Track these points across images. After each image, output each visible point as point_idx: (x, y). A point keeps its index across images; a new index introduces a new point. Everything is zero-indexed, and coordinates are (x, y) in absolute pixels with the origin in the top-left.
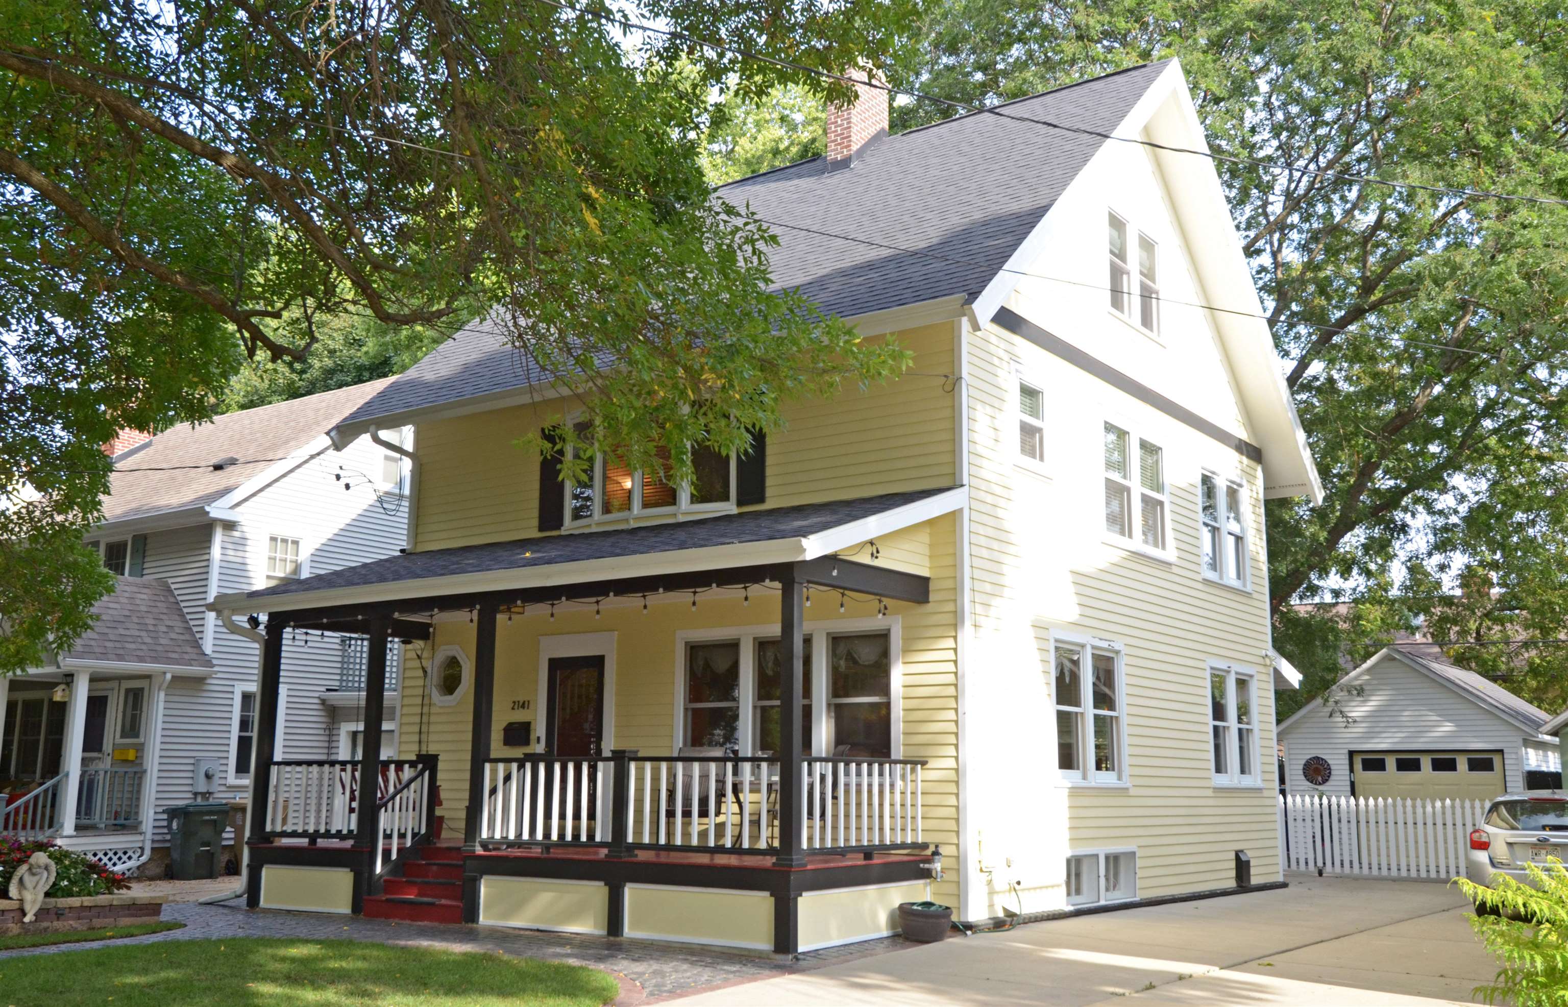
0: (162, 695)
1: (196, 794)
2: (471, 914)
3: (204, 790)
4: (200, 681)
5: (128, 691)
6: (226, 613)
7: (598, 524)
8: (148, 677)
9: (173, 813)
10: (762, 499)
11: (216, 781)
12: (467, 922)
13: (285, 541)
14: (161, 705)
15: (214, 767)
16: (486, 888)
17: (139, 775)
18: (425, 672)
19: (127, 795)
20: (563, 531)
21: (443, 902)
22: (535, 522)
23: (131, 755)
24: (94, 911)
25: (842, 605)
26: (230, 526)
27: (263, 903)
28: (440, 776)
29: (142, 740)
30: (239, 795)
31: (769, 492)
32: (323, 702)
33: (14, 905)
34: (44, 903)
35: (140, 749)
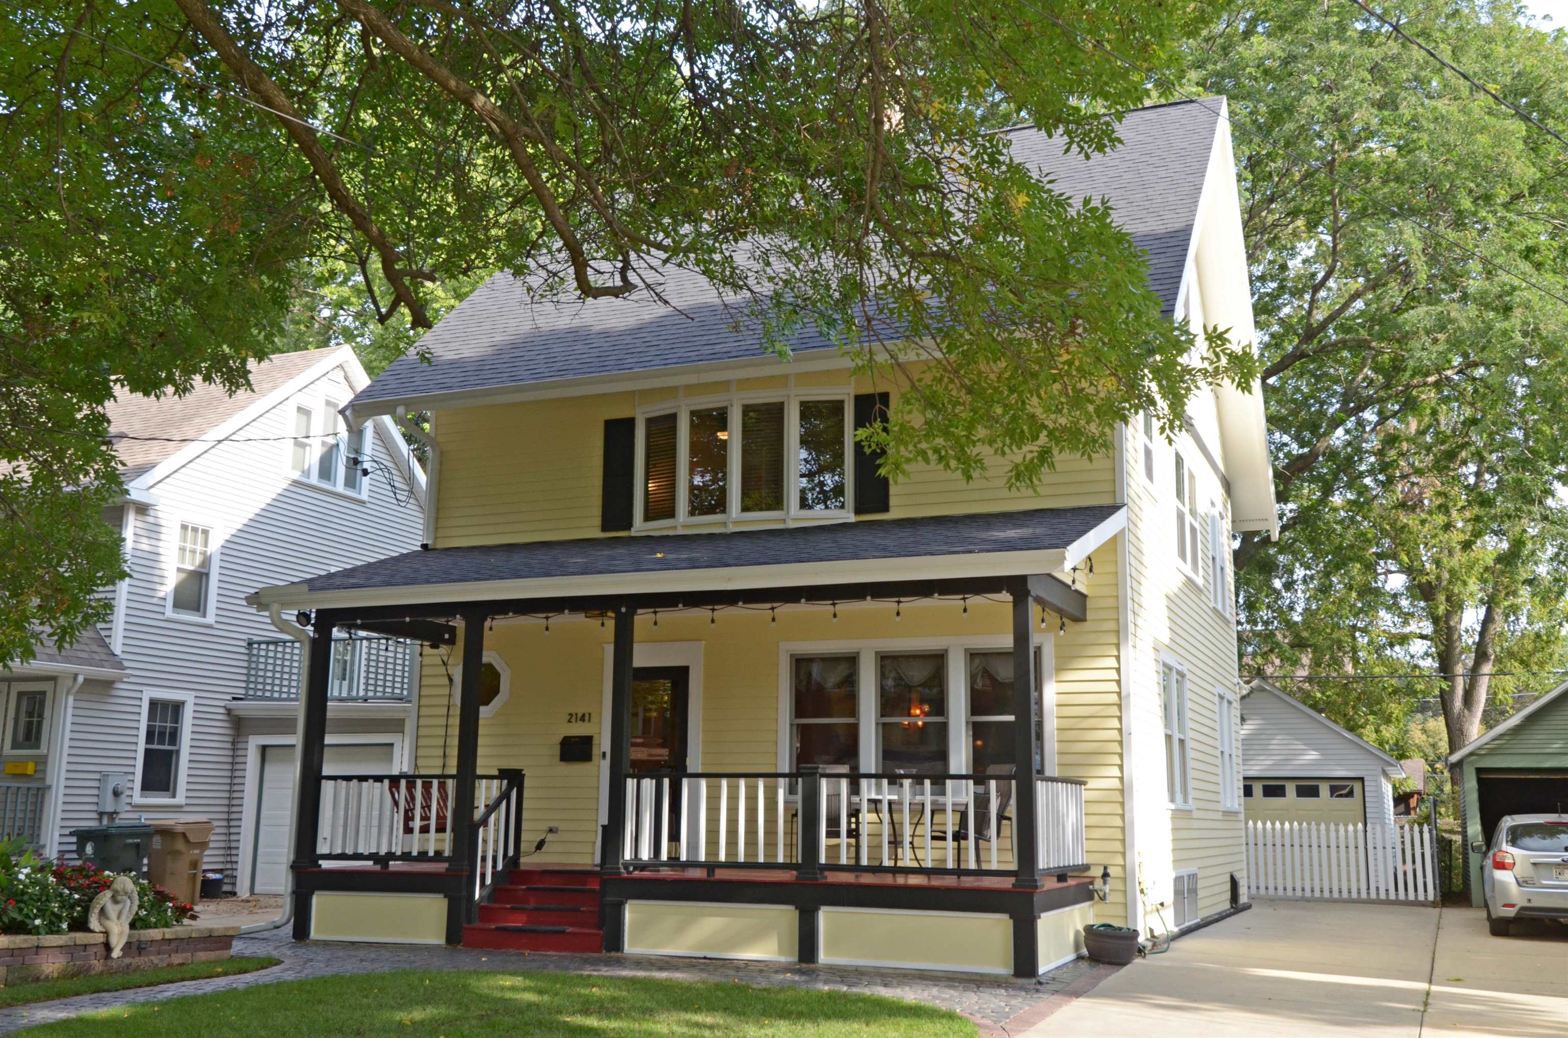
0: (71, 699)
1: (101, 814)
2: (614, 941)
3: (111, 810)
4: (108, 684)
5: (20, 695)
6: (275, 607)
7: (685, 526)
8: (53, 679)
9: (83, 836)
10: (885, 508)
11: (124, 799)
12: (609, 950)
13: (195, 530)
14: (70, 711)
15: (122, 783)
16: (632, 912)
17: (41, 793)
18: (451, 680)
19: (29, 815)
20: (633, 533)
21: (570, 930)
22: (597, 521)
23: (30, 769)
24: (173, 945)
25: (1043, 621)
26: (142, 509)
27: (313, 935)
29: (43, 750)
30: (144, 816)
31: (893, 501)
32: (229, 712)
35: (42, 762)
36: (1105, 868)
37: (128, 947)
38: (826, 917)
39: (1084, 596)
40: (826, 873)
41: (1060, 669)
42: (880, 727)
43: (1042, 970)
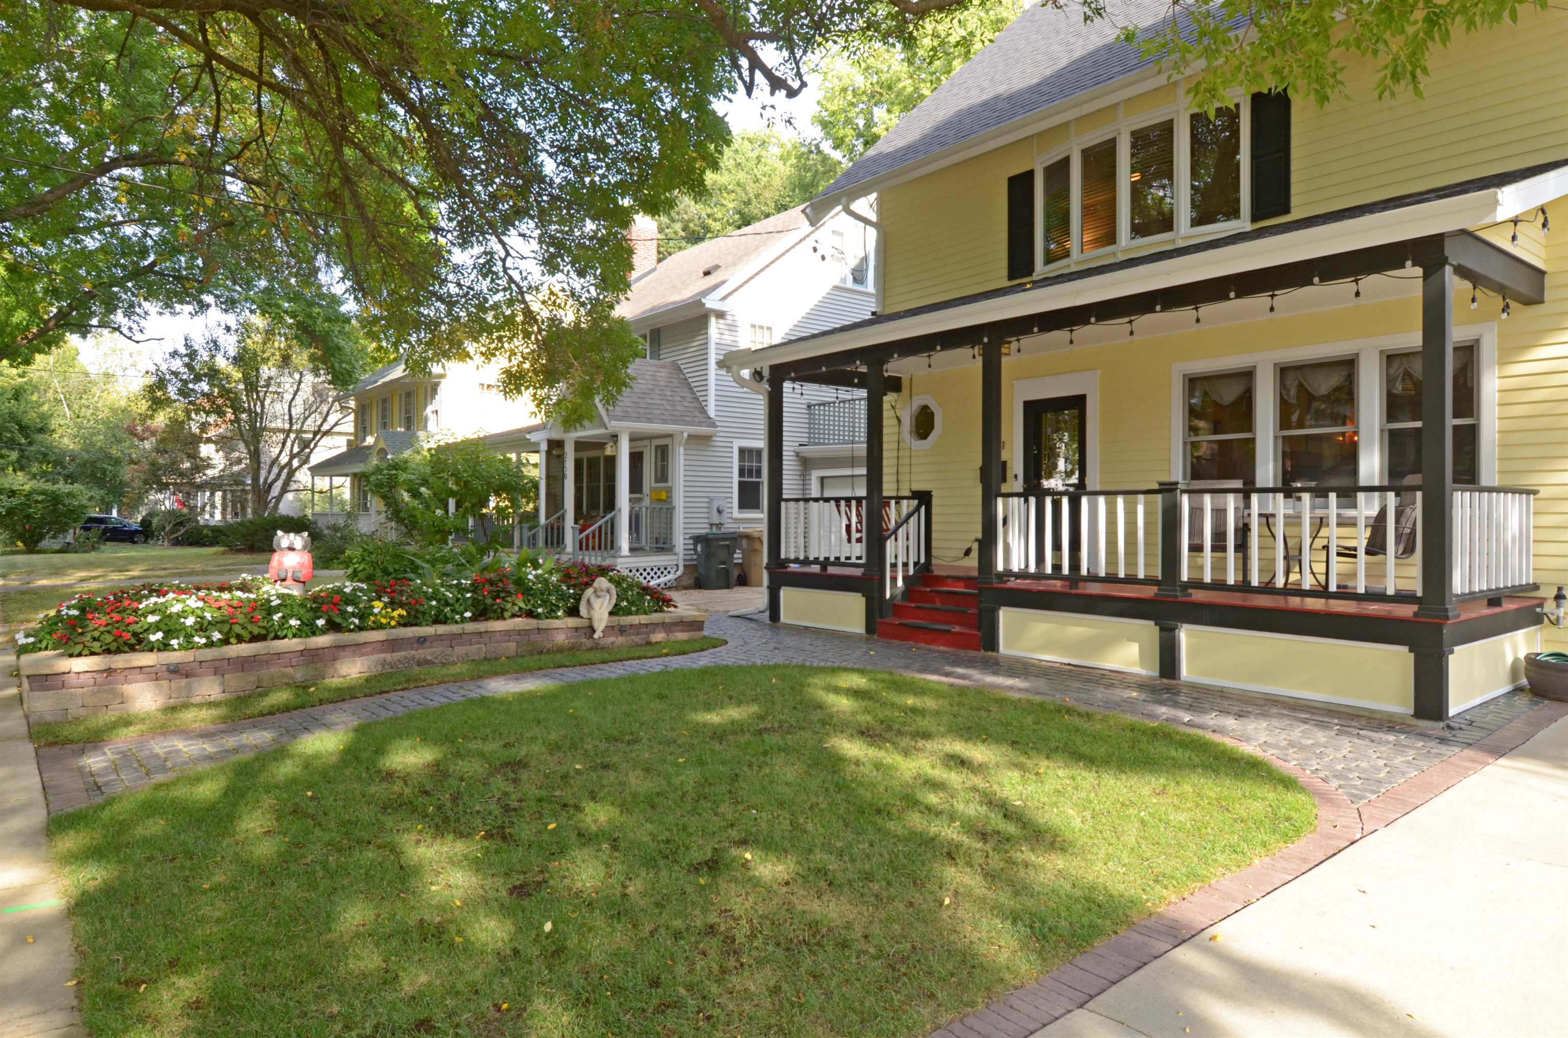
0: (682, 449)
1: (712, 525)
2: (991, 643)
3: (717, 522)
4: (706, 439)
5: (657, 447)
6: (735, 368)
7: (1077, 263)
8: (670, 436)
9: (697, 539)
10: (1287, 210)
11: (725, 515)
12: (986, 650)
13: (761, 327)
14: (682, 457)
15: (723, 504)
16: (1006, 616)
17: (670, 511)
18: (899, 420)
19: (663, 526)
20: (1035, 277)
21: (957, 629)
22: (1005, 272)
23: (664, 496)
24: (650, 628)
25: (1473, 300)
26: (720, 315)
27: (783, 619)
28: (935, 510)
29: (670, 484)
30: (742, 526)
31: (1294, 201)
32: (797, 454)
33: (585, 623)
34: (608, 621)
35: (669, 490)
36: (1560, 589)
37: (609, 629)
38: (1185, 635)
39: (1542, 273)
40: (1190, 591)
41: (1503, 362)
42: (1280, 442)
43: (1452, 712)
